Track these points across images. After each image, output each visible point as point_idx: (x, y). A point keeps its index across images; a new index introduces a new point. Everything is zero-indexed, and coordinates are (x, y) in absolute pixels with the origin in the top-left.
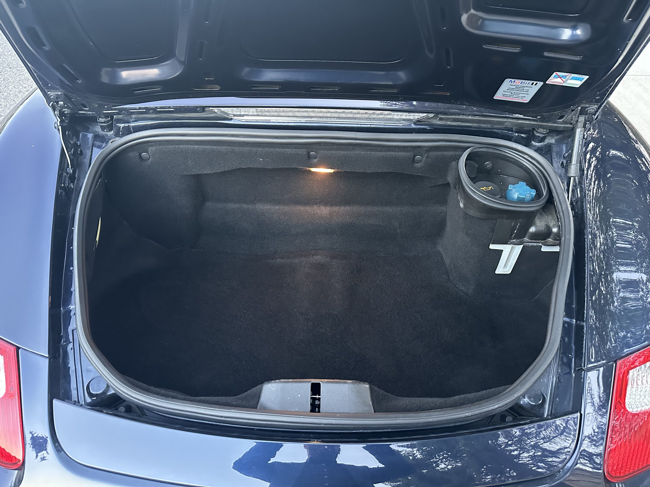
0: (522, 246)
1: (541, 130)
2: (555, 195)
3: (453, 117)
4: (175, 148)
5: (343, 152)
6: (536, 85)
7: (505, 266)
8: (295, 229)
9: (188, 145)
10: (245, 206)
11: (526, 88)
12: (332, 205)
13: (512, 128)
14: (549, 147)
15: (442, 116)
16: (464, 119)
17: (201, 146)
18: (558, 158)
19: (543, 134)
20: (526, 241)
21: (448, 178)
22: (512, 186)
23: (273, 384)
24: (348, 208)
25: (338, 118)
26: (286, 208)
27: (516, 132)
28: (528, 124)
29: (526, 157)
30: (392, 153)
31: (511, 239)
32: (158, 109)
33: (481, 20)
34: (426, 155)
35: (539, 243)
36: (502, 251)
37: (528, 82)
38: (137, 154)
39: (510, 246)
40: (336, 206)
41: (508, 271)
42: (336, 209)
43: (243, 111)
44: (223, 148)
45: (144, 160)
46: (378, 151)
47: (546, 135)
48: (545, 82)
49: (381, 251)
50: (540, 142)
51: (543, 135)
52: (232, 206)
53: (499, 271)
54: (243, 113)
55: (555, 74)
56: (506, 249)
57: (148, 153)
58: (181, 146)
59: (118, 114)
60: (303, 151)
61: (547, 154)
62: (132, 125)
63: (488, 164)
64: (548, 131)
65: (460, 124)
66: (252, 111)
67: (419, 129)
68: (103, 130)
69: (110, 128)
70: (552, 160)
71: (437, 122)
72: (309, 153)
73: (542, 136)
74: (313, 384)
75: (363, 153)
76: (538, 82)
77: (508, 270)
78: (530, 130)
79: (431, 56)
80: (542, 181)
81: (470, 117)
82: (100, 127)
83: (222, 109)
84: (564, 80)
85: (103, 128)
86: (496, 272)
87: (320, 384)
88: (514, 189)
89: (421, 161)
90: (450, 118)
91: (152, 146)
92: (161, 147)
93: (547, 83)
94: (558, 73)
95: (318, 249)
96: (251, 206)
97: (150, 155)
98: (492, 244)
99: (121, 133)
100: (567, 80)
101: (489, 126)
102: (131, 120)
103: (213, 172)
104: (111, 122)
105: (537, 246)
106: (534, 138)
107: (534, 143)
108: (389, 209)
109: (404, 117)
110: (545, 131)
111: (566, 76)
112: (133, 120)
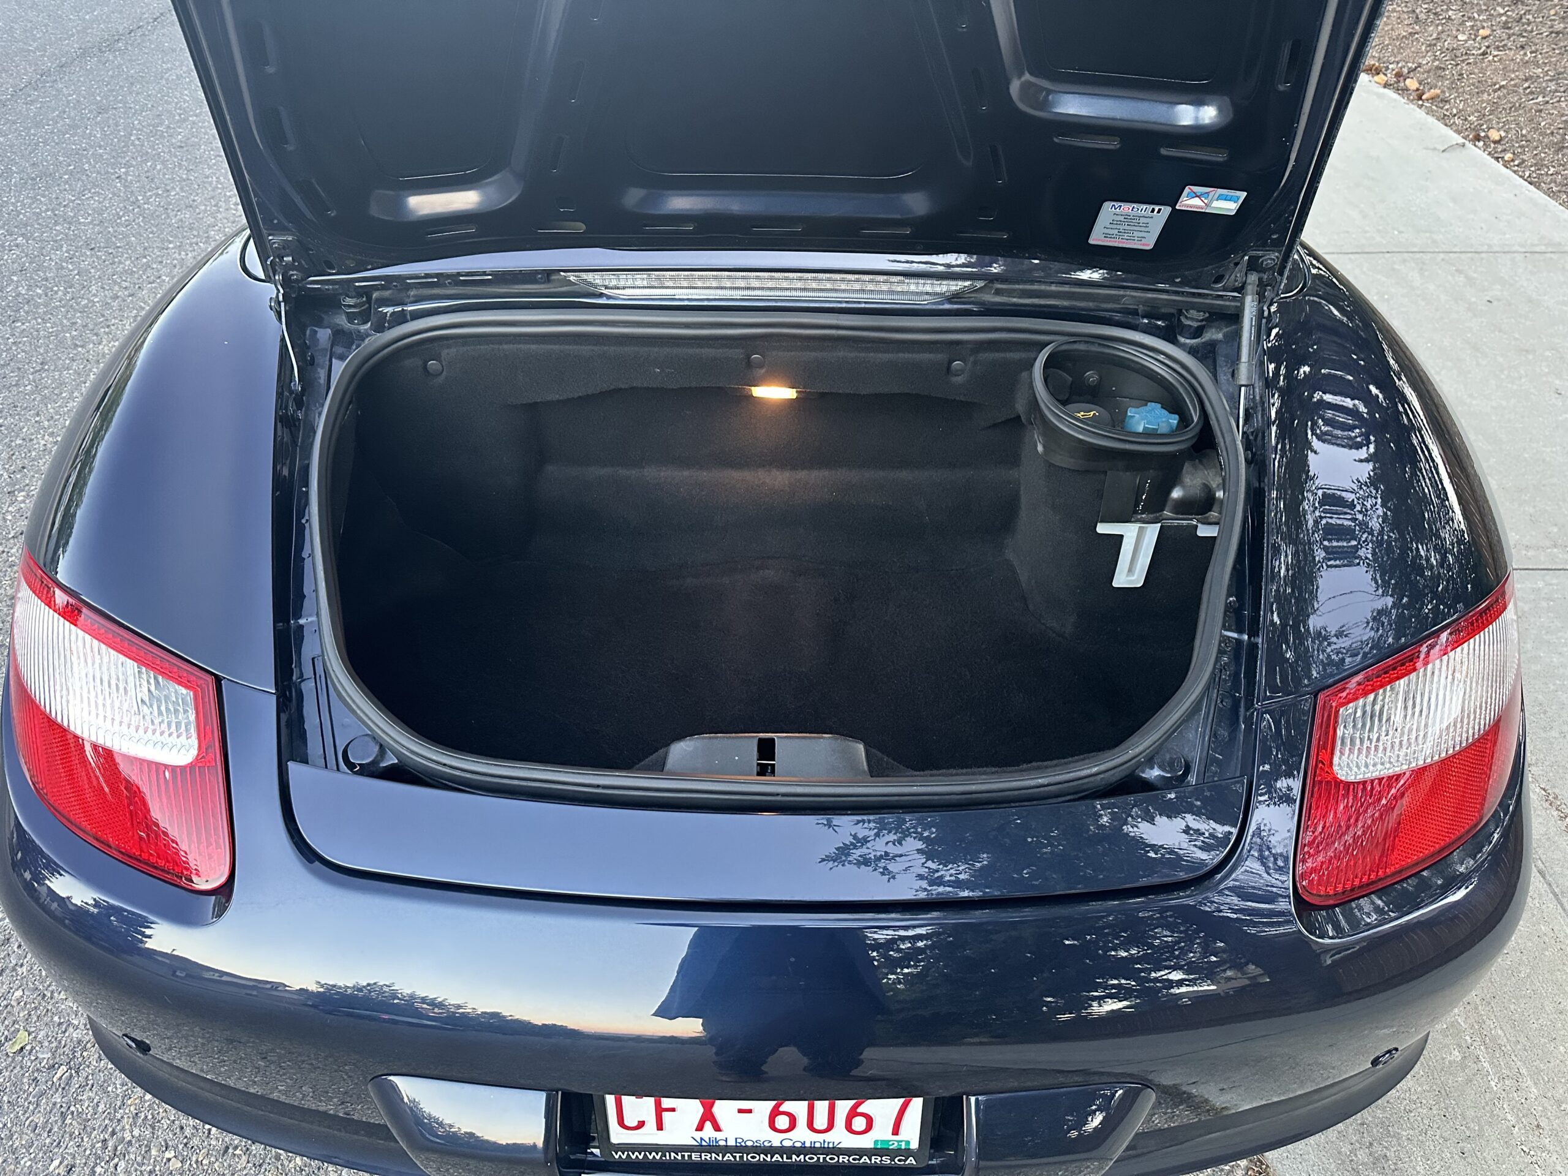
0: (1159, 525)
1: (1193, 313)
2: (1213, 422)
3: (1021, 287)
4: (493, 350)
5: (813, 354)
6: (1159, 211)
7: (1131, 570)
8: (721, 517)
9: (520, 343)
10: (623, 472)
11: (1142, 220)
12: (794, 468)
13: (1137, 310)
14: (1212, 346)
15: (1000, 286)
16: (1041, 291)
17: (543, 346)
18: (1229, 365)
19: (1198, 321)
20: (1164, 517)
21: (1016, 405)
22: (1133, 410)
23: (688, 743)
24: (825, 473)
25: (805, 289)
26: (704, 475)
27: (1143, 317)
28: (1166, 300)
29: (1161, 357)
30: (907, 355)
31: (1135, 512)
32: (463, 276)
33: (1044, 93)
34: (972, 359)
35: (1191, 519)
36: (1122, 536)
37: (1145, 207)
38: (420, 363)
39: (1137, 525)
40: (802, 469)
41: (1138, 581)
42: (802, 475)
43: (624, 279)
44: (585, 349)
45: (432, 375)
46: (881, 352)
47: (1204, 323)
48: (1173, 206)
49: (894, 562)
50: (1194, 338)
51: (1199, 324)
52: (596, 472)
53: (1121, 580)
54: (622, 283)
55: (1187, 190)
56: (1129, 531)
57: (440, 362)
58: (505, 347)
59: (383, 288)
60: (737, 353)
61: (1206, 358)
62: (410, 309)
63: (1091, 376)
64: (1207, 315)
65: (1036, 301)
66: (641, 279)
67: (958, 310)
68: (351, 321)
69: (365, 316)
70: (1215, 368)
71: (990, 298)
72: (748, 357)
73: (1195, 324)
74: (761, 742)
75: (853, 355)
76: (1162, 208)
77: (1136, 580)
78: (1173, 314)
79: (968, 164)
80: (1192, 401)
81: (1053, 288)
82: (344, 317)
83: (584, 275)
84: (1206, 201)
85: (351, 318)
86: (1115, 584)
87: (774, 740)
88: (1137, 416)
89: (962, 371)
90: (1014, 290)
91: (448, 348)
92: (465, 349)
93: (1177, 207)
94: (1196, 189)
95: (768, 558)
96: (633, 473)
97: (444, 364)
98: (1101, 522)
99: (386, 325)
100: (1211, 201)
101: (1091, 305)
102: (409, 300)
103: (565, 397)
104: (367, 305)
105: (1188, 526)
106: (1183, 330)
107: (1182, 340)
108: (904, 475)
109: (928, 289)
110: (1201, 316)
111: (1207, 193)
112: (412, 299)
